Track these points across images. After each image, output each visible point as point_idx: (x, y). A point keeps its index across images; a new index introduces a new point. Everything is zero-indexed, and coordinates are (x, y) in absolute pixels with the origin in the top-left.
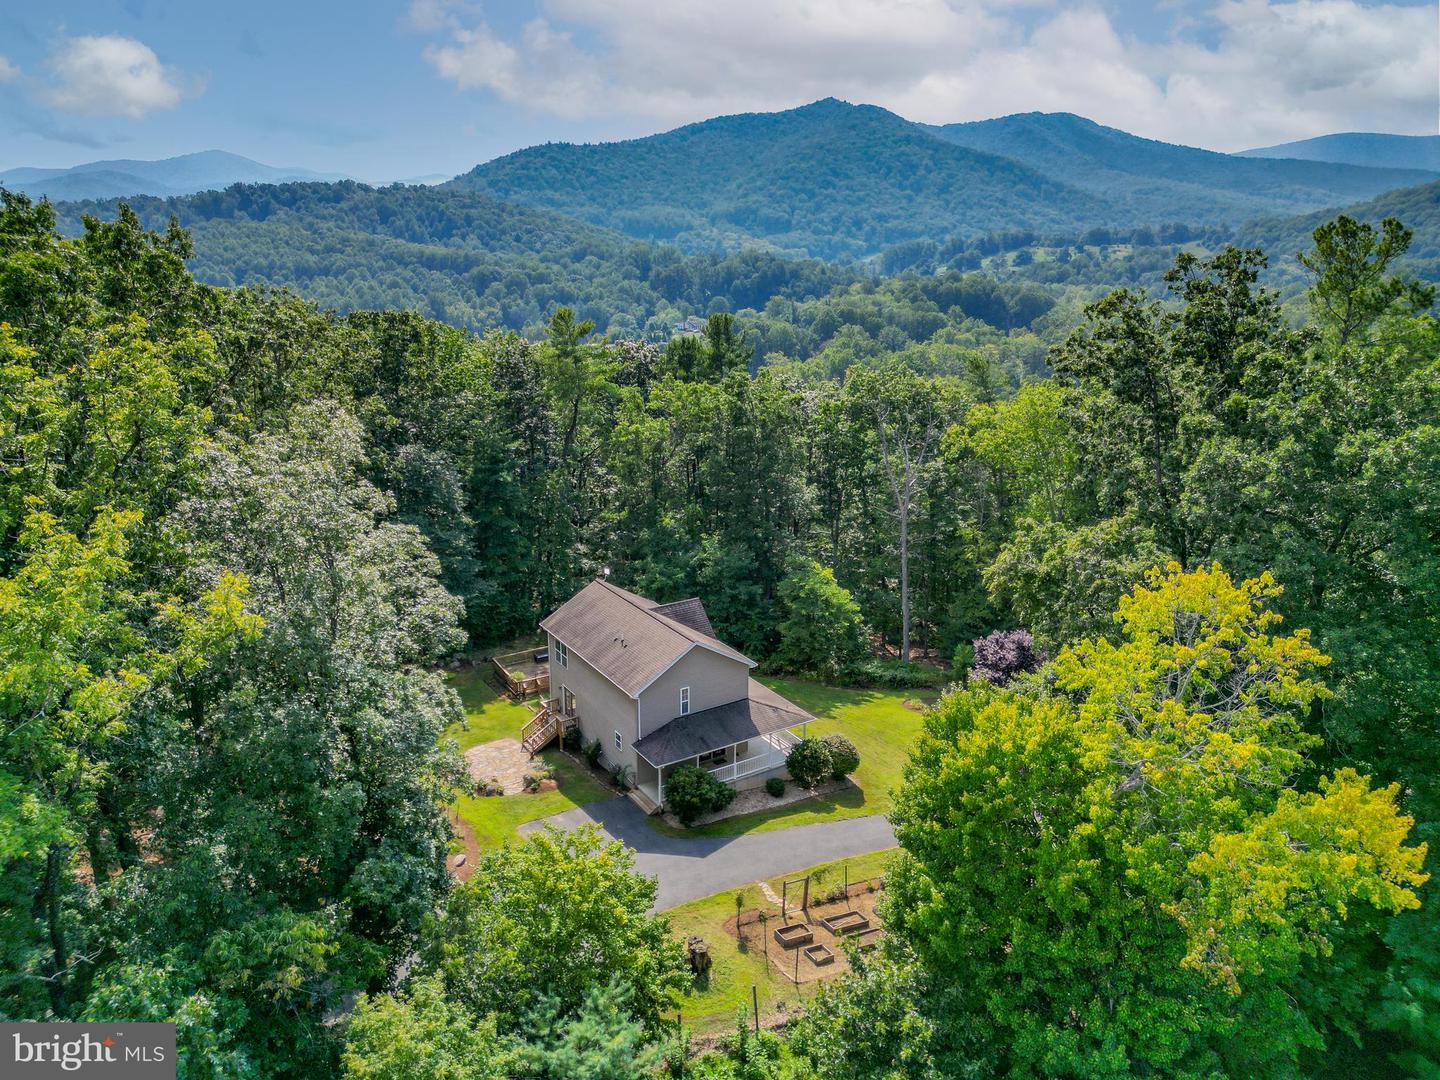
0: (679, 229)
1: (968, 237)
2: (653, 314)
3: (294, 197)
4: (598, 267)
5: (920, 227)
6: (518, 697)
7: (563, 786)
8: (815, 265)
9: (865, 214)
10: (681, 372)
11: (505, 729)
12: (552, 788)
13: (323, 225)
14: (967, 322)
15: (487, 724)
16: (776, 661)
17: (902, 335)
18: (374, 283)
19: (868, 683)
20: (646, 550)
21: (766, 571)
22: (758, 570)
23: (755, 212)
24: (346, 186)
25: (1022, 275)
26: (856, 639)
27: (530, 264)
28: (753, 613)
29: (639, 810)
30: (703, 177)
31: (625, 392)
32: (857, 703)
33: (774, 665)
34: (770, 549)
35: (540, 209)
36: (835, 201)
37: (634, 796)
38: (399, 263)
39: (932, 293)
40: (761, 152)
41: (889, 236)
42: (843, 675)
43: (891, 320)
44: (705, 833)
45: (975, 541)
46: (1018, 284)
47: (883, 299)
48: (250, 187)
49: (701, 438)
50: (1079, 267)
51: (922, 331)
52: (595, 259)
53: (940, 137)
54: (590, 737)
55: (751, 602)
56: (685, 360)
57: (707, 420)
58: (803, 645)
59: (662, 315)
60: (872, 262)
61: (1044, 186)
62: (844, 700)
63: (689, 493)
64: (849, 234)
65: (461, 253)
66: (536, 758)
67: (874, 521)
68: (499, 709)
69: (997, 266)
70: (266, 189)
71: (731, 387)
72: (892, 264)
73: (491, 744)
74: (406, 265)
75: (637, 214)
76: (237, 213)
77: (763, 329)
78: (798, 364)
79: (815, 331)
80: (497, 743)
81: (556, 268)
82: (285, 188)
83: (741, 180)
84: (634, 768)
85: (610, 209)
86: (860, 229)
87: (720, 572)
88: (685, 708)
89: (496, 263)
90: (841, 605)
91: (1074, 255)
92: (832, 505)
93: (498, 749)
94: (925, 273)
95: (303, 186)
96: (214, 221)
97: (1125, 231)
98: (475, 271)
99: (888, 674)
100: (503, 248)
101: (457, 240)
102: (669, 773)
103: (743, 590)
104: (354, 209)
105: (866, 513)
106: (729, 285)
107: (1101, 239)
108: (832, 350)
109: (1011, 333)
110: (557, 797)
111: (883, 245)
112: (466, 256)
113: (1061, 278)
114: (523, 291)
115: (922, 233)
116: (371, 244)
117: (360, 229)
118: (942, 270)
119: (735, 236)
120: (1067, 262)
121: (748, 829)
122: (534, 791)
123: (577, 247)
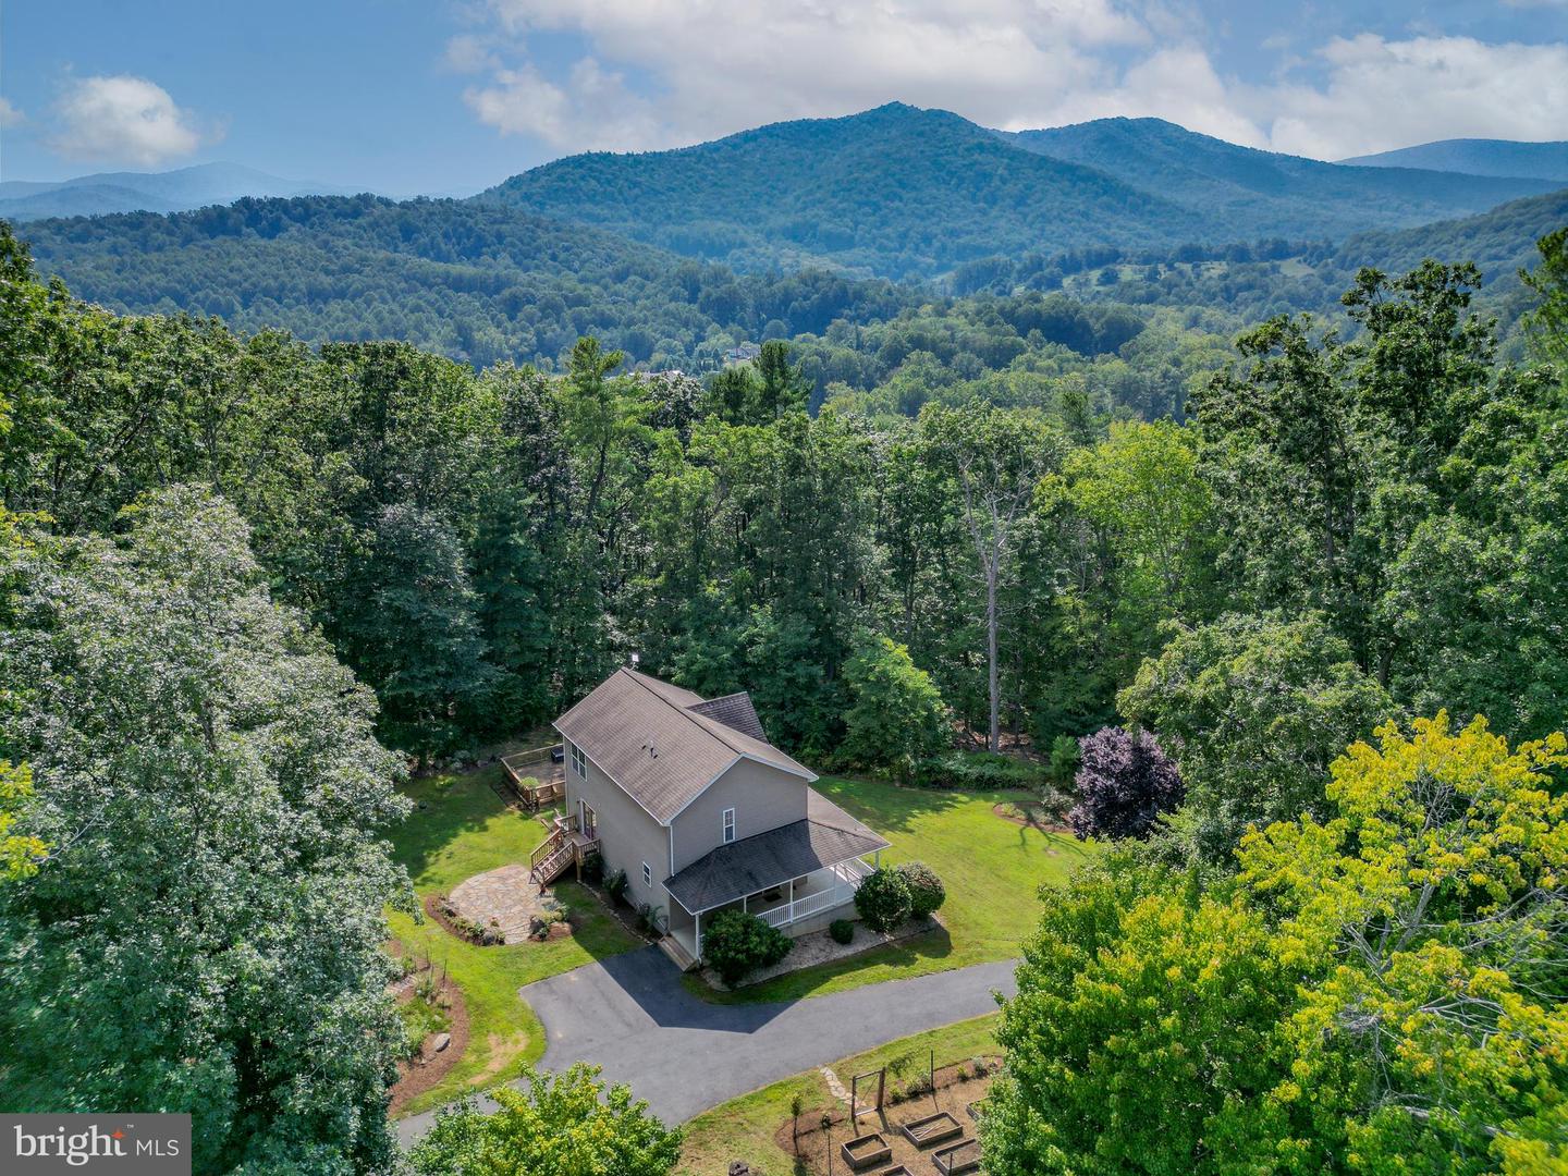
0: (731, 246)
1: (1047, 253)
2: (703, 339)
3: (305, 211)
4: (642, 288)
5: (996, 243)
6: (529, 807)
7: (578, 932)
8: (881, 284)
9: (936, 230)
10: (728, 412)
11: (512, 851)
12: (563, 934)
13: (339, 243)
14: (1049, 347)
15: (490, 845)
16: (841, 755)
17: (978, 362)
18: (395, 307)
19: (952, 782)
20: (685, 624)
21: (830, 649)
22: (819, 646)
23: (814, 227)
24: (365, 199)
25: (1108, 295)
26: (935, 729)
27: (567, 285)
28: (813, 700)
29: (671, 963)
30: (757, 189)
31: (660, 436)
32: (937, 809)
33: (838, 761)
34: (833, 621)
35: (578, 224)
36: (902, 214)
37: (666, 945)
38: (424, 284)
39: (1009, 316)
40: (821, 161)
41: (961, 253)
42: (920, 773)
43: (965, 345)
44: (753, 998)
45: (1075, 611)
46: (1103, 306)
47: (956, 322)
48: (259, 201)
49: (751, 491)
50: (1170, 286)
51: (1000, 358)
52: (638, 279)
53: (1016, 144)
54: (614, 867)
55: (811, 686)
56: (732, 397)
57: (758, 470)
58: (873, 738)
59: (713, 341)
60: (943, 281)
61: (1130, 198)
62: (924, 806)
63: (738, 554)
64: (917, 249)
65: (492, 273)
66: (548, 892)
67: (954, 586)
68: (506, 824)
69: (1080, 285)
70: (276, 203)
71: (787, 429)
72: (965, 284)
73: (493, 872)
74: (430, 287)
75: (684, 229)
76: (245, 230)
77: (824, 356)
78: (863, 395)
79: (881, 358)
80: (501, 871)
81: (595, 289)
82: (298, 202)
83: (798, 192)
84: (666, 910)
85: (655, 225)
86: (929, 244)
87: (774, 651)
88: (729, 836)
89: (530, 285)
90: (919, 689)
91: (1164, 273)
92: (904, 568)
93: (502, 879)
94: (1001, 293)
95: (318, 200)
96: (220, 239)
97: (1218, 248)
98: (506, 293)
99: (974, 771)
100: (537, 267)
101: (486, 259)
102: (709, 920)
103: (801, 670)
104: (374, 225)
105: (945, 577)
106: (787, 307)
107: (1193, 255)
108: (901, 381)
109: (1098, 359)
110: (570, 946)
111: (955, 263)
112: (497, 276)
113: (1150, 299)
114: (558, 314)
115: (998, 249)
116: (392, 263)
117: (380, 248)
118: (1019, 290)
119: (793, 253)
120: (1156, 280)
121: (808, 989)
122: (542, 938)
123: (619, 266)
